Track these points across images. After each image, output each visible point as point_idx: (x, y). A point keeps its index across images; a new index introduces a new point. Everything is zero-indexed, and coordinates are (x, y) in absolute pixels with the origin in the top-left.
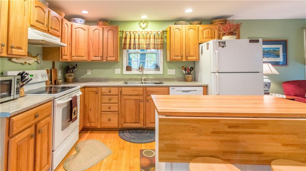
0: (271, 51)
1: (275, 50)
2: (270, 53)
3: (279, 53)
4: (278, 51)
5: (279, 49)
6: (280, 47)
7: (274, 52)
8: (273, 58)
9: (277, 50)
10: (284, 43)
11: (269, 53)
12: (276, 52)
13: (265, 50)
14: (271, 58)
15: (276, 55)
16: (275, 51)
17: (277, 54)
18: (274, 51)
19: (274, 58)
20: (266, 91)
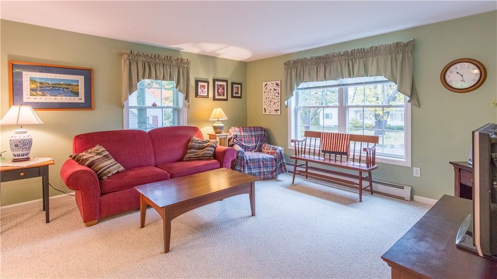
0: (62, 85)
1: (71, 83)
2: (61, 87)
3: (78, 89)
4: (77, 85)
5: (78, 83)
6: (81, 79)
7: (69, 87)
8: (65, 96)
9: (74, 84)
10: (88, 74)
11: (57, 88)
12: (72, 86)
13: (48, 82)
14: (62, 97)
15: (71, 91)
16: (70, 85)
17: (74, 91)
18: (67, 85)
19: (67, 98)
20: (20, 156)
